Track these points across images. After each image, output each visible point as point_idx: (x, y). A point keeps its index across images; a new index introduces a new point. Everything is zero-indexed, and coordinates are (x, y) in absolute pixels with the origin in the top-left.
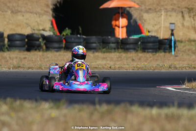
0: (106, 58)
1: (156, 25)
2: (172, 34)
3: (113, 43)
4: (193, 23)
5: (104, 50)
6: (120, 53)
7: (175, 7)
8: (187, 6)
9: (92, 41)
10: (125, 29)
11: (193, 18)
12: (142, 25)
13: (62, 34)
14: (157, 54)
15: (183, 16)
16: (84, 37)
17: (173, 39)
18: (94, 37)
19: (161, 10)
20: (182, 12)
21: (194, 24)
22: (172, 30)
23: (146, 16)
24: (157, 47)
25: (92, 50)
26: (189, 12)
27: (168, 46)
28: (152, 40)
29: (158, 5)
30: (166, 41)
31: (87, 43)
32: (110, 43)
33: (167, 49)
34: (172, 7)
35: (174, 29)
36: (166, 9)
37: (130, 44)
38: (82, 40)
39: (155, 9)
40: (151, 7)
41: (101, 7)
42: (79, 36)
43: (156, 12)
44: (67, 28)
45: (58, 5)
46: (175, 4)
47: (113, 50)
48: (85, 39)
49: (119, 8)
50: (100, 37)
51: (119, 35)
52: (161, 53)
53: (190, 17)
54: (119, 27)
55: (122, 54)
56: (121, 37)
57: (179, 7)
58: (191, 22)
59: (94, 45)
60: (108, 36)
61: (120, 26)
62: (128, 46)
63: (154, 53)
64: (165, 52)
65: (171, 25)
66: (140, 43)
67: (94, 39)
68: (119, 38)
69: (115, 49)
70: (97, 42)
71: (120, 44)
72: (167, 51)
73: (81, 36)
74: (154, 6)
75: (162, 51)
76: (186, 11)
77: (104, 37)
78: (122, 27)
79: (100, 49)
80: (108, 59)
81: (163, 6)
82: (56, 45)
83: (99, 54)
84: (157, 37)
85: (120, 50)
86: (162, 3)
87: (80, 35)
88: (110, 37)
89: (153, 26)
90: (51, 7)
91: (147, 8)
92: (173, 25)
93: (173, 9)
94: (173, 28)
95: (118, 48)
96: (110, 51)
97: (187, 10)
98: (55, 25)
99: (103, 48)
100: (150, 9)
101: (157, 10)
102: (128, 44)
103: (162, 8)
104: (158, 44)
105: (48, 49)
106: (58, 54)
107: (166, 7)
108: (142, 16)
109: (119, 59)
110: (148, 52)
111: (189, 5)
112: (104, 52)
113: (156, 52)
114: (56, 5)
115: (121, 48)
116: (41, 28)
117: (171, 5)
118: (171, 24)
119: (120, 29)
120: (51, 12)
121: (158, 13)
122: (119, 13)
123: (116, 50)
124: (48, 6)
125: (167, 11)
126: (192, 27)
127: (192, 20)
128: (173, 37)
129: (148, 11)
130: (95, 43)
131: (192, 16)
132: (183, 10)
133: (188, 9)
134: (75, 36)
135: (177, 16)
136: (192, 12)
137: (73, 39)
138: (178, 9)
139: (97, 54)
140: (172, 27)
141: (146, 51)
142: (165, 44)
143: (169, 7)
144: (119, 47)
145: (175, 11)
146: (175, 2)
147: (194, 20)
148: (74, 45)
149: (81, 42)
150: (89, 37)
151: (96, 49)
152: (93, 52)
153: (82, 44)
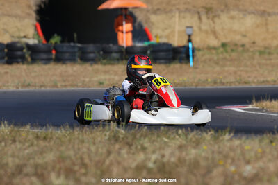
0: (109, 71)
1: (166, 29)
2: (190, 41)
3: (116, 52)
4: (212, 26)
5: (105, 61)
7: (190, 7)
8: (204, 5)
9: (89, 50)
11: (212, 20)
12: (149, 30)
13: (50, 42)
14: (172, 66)
15: (200, 18)
16: (79, 45)
17: (190, 46)
18: (92, 45)
19: (172, 10)
20: (199, 13)
21: (214, 27)
22: (189, 36)
24: (171, 56)
25: (91, 62)
26: (207, 13)
27: (184, 55)
28: (165, 47)
29: (168, 4)
31: (82, 53)
32: (111, 52)
33: (183, 59)
34: (185, 6)
35: (192, 34)
36: (178, 9)
38: (76, 50)
39: (165, 9)
40: (160, 7)
41: (100, 8)
42: (72, 44)
43: (166, 12)
44: (56, 35)
45: (43, 6)
46: (189, 3)
47: (116, 61)
48: (80, 48)
50: (98, 45)
51: (123, 42)
52: (176, 63)
53: (208, 18)
56: (124, 45)
59: (92, 55)
60: (108, 43)
63: (168, 65)
64: (181, 63)
66: (149, 52)
67: (91, 47)
68: (123, 47)
69: (118, 60)
70: (96, 52)
71: (124, 53)
72: (183, 61)
74: (164, 5)
75: (177, 61)
76: (203, 12)
77: (104, 45)
78: (127, 32)
79: (100, 60)
80: (111, 72)
81: (174, 5)
82: (44, 56)
83: (99, 67)
84: (171, 45)
85: (124, 61)
86: (173, 2)
87: (74, 43)
88: (111, 45)
89: (163, 31)
90: (35, 8)
91: (156, 8)
92: (189, 29)
93: (187, 9)
94: (190, 33)
95: (122, 59)
96: (112, 62)
97: (204, 10)
98: (40, 31)
99: (104, 59)
100: (158, 9)
101: (167, 10)
103: (174, 8)
104: (171, 53)
105: (34, 60)
106: (47, 67)
107: (177, 6)
108: (149, 19)
110: (160, 63)
111: (207, 4)
112: (105, 64)
113: (169, 63)
114: (40, 6)
115: (126, 59)
116: (22, 35)
117: (185, 4)
118: (188, 27)
119: (124, 35)
120: (34, 15)
121: (169, 14)
122: (122, 15)
123: (120, 61)
124: (29, 7)
125: (180, 11)
126: (212, 31)
127: (212, 23)
128: (190, 44)
129: (156, 12)
130: (94, 53)
131: (211, 17)
132: (200, 10)
133: (206, 8)
134: (67, 44)
135: (191, 18)
136: (210, 12)
137: (65, 48)
138: (193, 8)
139: (96, 66)
140: (189, 31)
141: (158, 61)
142: (180, 53)
143: (182, 7)
144: (124, 57)
145: (189, 12)
147: (214, 22)
148: (67, 55)
149: (75, 52)
150: (85, 46)
151: (94, 61)
152: (91, 65)
153: (77, 54)
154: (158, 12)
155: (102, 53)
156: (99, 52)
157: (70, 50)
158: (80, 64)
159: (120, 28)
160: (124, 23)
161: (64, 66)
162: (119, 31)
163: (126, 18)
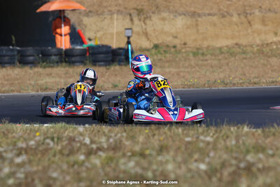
0: (51, 74)
1: (98, 31)
2: (129, 43)
3: (55, 55)
4: (144, 27)
5: (44, 64)
6: (65, 67)
7: (121, 9)
8: (135, 6)
9: (28, 53)
10: (68, 38)
11: (144, 21)
12: (82, 31)
14: (112, 68)
15: (132, 20)
16: (18, 48)
17: (130, 48)
18: (31, 48)
19: (104, 12)
20: (130, 15)
21: (146, 29)
22: (129, 38)
23: (86, 20)
24: (110, 58)
25: (30, 65)
26: (139, 15)
27: (123, 57)
28: (104, 49)
29: (99, 6)
30: (121, 51)
31: (21, 56)
32: (51, 55)
33: (122, 61)
34: (117, 8)
35: (131, 36)
36: (110, 11)
37: (77, 56)
38: (16, 53)
39: (97, 11)
40: (92, 9)
41: (38, 11)
42: (11, 47)
43: (98, 14)
46: (120, 5)
47: (56, 64)
48: (19, 51)
49: (60, 11)
50: (38, 48)
52: (115, 65)
53: (140, 20)
54: (61, 35)
55: (67, 68)
56: (63, 48)
57: (126, 8)
58: (142, 27)
59: (31, 58)
60: (48, 47)
61: (63, 34)
62: (73, 59)
63: (108, 67)
64: (120, 65)
65: (127, 31)
66: (88, 55)
67: (30, 50)
68: (62, 49)
69: (57, 62)
70: (35, 55)
71: (64, 56)
72: (122, 63)
73: (15, 48)
74: (95, 7)
75: (116, 63)
76: (134, 13)
77: (43, 48)
78: (65, 35)
79: (39, 63)
80: (53, 75)
81: (106, 7)
83: (38, 70)
84: (110, 47)
85: (64, 64)
86: (105, 4)
87: (13, 46)
88: (50, 48)
89: (95, 33)
91: (88, 10)
92: (130, 31)
93: (119, 11)
94: (129, 35)
95: (61, 62)
96: (52, 65)
97: (135, 11)
99: (43, 62)
100: (90, 12)
101: (99, 12)
102: (73, 56)
103: (106, 10)
104: (110, 55)
107: (109, 8)
108: (82, 21)
109: (68, 75)
110: (100, 66)
111: (138, 6)
112: (45, 67)
113: (109, 65)
115: (66, 62)
117: (116, 6)
118: (126, 29)
119: (63, 37)
121: (101, 16)
122: (60, 17)
123: (59, 64)
125: (111, 13)
126: (143, 33)
127: (143, 25)
128: (130, 46)
129: (88, 14)
130: (33, 56)
131: (142, 19)
132: (132, 11)
133: (137, 10)
134: (6, 48)
135: (123, 19)
136: (141, 14)
137: (4, 52)
138: (124, 10)
139: (36, 70)
140: (129, 33)
141: (97, 64)
142: (120, 55)
143: (114, 9)
144: (63, 60)
145: (121, 13)
146: (120, 2)
147: (145, 24)
148: (6, 59)
149: (14, 55)
150: (24, 49)
151: (33, 64)
152: (31, 67)
153: (16, 57)
154: (90, 14)
155: (40, 55)
156: (38, 55)
157: (9, 53)
158: (19, 67)
159: (58, 31)
160: (63, 25)
161: (4, 69)
162: (57, 33)
163: (64, 21)
